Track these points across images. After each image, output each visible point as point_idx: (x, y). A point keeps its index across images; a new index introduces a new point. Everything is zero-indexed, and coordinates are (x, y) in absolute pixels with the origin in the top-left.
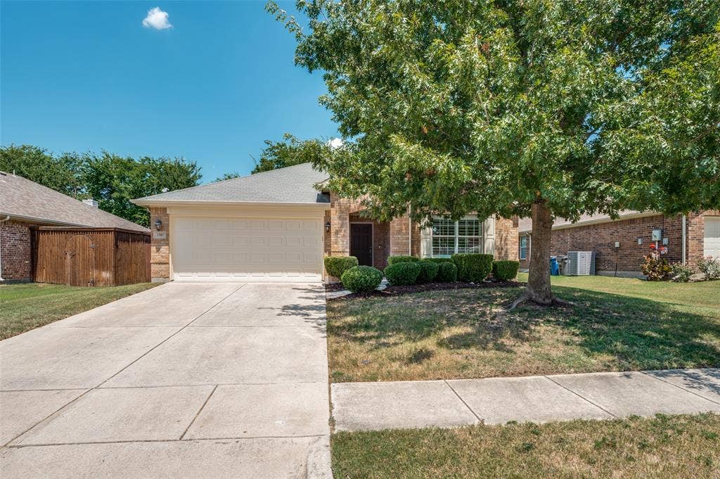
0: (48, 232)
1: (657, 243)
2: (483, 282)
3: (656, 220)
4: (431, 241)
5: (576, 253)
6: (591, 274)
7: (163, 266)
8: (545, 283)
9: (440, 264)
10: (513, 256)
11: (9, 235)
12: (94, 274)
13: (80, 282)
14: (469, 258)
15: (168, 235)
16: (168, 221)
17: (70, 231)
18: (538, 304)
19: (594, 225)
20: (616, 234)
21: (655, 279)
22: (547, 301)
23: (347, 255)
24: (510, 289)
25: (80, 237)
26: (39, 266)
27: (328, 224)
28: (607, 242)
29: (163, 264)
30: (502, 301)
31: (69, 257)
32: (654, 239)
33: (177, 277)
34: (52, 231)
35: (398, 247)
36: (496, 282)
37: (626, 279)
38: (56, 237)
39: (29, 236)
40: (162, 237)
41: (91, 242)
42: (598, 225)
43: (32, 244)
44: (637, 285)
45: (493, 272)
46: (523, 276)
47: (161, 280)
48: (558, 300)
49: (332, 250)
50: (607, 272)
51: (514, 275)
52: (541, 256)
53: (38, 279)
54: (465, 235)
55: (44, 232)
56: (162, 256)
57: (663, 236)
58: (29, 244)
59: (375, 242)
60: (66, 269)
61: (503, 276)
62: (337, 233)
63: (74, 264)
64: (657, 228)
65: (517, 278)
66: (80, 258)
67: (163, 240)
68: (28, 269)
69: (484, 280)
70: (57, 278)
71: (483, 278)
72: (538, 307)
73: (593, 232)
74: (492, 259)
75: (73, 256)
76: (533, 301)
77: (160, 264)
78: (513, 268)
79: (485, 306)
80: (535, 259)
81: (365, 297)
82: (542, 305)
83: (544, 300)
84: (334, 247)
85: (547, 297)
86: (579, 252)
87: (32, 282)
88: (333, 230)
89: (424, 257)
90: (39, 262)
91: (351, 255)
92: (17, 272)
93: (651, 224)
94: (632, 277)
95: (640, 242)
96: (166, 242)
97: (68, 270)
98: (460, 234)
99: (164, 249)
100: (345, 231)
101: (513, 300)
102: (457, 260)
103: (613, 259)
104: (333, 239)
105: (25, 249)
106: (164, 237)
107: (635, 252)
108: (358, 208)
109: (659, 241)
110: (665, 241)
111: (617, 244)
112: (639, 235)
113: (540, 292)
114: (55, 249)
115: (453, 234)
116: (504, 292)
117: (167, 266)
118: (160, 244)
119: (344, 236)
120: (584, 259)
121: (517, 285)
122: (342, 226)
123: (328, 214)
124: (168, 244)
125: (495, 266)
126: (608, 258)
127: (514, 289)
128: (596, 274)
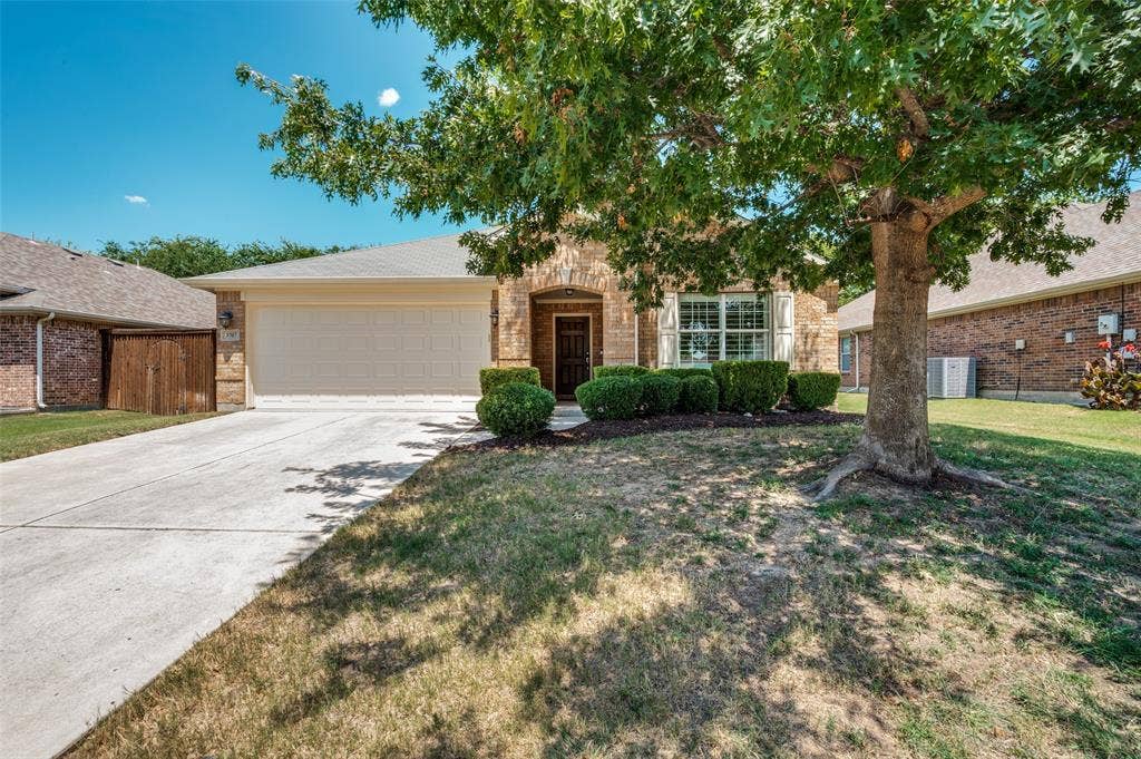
0: (124, 336)
1: (1109, 339)
2: (770, 413)
3: (1106, 296)
4: (678, 339)
5: (941, 361)
6: (968, 395)
7: (235, 385)
8: (912, 425)
9: (685, 380)
10: (830, 365)
11: (60, 341)
12: (185, 396)
13: (165, 409)
14: (744, 369)
15: (243, 335)
16: (244, 312)
17: (153, 335)
18: (895, 480)
19: (972, 314)
20: (1016, 326)
21: (1111, 406)
22: (921, 473)
23: (527, 364)
24: (821, 429)
25: (165, 343)
26: (112, 387)
27: (495, 313)
28: (999, 340)
29: (234, 381)
30: (799, 469)
31: (150, 372)
32: (1101, 331)
33: (258, 401)
34: (130, 336)
35: (616, 349)
36: (795, 412)
37: (1045, 406)
38: (135, 344)
39: (99, 343)
40: (233, 339)
41: (180, 351)
42: (980, 312)
43: (103, 353)
44: (1075, 418)
45: (788, 393)
46: (852, 401)
47: (232, 406)
48: (950, 468)
49: (501, 357)
50: (999, 392)
51: (830, 399)
52: (901, 357)
53: (111, 405)
54: (737, 327)
55: (119, 336)
56: (234, 369)
57: (1122, 325)
58: (100, 355)
59: (594, 344)
60: (147, 390)
61: (809, 402)
62: (509, 325)
63: (158, 382)
64: (1106, 312)
65: (836, 404)
66: (165, 374)
67: (236, 343)
68: (96, 390)
69: (773, 408)
70: (135, 404)
71: (770, 405)
72: (896, 492)
73: (969, 325)
74: (787, 370)
75: (157, 371)
76: (881, 473)
77: (229, 381)
78: (829, 385)
79: (754, 481)
80: (885, 364)
81: (512, 446)
82: (907, 484)
83: (912, 471)
84: (505, 351)
85: (920, 463)
86: (946, 360)
87: (103, 408)
88: (502, 322)
89: (665, 367)
90: (112, 380)
91: (532, 365)
92: (75, 394)
93: (1095, 304)
94: (1055, 401)
95: (1069, 338)
96: (241, 346)
97: (150, 391)
98: (728, 327)
99: (236, 358)
100: (522, 324)
101: (827, 467)
102: (721, 373)
103: (1012, 368)
104: (502, 336)
105: (91, 362)
106: (237, 338)
107: (1059, 356)
108: (546, 284)
109: (1113, 336)
110: (1129, 334)
111: (1020, 344)
112: (1067, 326)
113: (900, 450)
114: (133, 361)
115: (717, 327)
116: (808, 436)
117: (241, 384)
118: (231, 348)
119: (520, 332)
120: (956, 372)
121: (837, 419)
122: (517, 314)
123: (495, 293)
124: (242, 350)
125: (793, 383)
126: (999, 368)
127: (833, 429)
128: (978, 396)
